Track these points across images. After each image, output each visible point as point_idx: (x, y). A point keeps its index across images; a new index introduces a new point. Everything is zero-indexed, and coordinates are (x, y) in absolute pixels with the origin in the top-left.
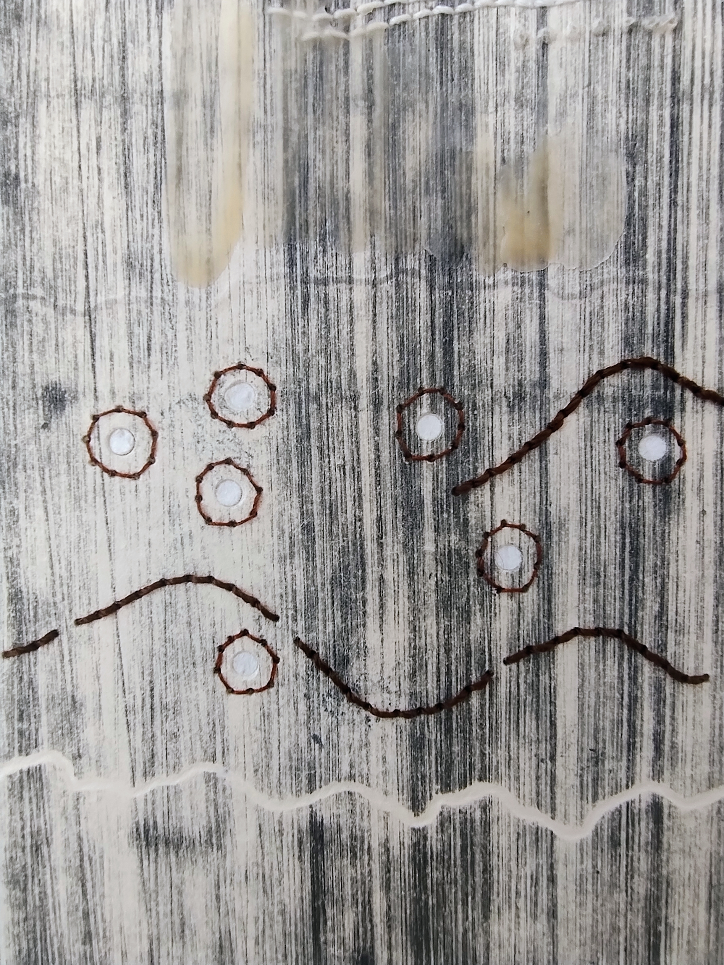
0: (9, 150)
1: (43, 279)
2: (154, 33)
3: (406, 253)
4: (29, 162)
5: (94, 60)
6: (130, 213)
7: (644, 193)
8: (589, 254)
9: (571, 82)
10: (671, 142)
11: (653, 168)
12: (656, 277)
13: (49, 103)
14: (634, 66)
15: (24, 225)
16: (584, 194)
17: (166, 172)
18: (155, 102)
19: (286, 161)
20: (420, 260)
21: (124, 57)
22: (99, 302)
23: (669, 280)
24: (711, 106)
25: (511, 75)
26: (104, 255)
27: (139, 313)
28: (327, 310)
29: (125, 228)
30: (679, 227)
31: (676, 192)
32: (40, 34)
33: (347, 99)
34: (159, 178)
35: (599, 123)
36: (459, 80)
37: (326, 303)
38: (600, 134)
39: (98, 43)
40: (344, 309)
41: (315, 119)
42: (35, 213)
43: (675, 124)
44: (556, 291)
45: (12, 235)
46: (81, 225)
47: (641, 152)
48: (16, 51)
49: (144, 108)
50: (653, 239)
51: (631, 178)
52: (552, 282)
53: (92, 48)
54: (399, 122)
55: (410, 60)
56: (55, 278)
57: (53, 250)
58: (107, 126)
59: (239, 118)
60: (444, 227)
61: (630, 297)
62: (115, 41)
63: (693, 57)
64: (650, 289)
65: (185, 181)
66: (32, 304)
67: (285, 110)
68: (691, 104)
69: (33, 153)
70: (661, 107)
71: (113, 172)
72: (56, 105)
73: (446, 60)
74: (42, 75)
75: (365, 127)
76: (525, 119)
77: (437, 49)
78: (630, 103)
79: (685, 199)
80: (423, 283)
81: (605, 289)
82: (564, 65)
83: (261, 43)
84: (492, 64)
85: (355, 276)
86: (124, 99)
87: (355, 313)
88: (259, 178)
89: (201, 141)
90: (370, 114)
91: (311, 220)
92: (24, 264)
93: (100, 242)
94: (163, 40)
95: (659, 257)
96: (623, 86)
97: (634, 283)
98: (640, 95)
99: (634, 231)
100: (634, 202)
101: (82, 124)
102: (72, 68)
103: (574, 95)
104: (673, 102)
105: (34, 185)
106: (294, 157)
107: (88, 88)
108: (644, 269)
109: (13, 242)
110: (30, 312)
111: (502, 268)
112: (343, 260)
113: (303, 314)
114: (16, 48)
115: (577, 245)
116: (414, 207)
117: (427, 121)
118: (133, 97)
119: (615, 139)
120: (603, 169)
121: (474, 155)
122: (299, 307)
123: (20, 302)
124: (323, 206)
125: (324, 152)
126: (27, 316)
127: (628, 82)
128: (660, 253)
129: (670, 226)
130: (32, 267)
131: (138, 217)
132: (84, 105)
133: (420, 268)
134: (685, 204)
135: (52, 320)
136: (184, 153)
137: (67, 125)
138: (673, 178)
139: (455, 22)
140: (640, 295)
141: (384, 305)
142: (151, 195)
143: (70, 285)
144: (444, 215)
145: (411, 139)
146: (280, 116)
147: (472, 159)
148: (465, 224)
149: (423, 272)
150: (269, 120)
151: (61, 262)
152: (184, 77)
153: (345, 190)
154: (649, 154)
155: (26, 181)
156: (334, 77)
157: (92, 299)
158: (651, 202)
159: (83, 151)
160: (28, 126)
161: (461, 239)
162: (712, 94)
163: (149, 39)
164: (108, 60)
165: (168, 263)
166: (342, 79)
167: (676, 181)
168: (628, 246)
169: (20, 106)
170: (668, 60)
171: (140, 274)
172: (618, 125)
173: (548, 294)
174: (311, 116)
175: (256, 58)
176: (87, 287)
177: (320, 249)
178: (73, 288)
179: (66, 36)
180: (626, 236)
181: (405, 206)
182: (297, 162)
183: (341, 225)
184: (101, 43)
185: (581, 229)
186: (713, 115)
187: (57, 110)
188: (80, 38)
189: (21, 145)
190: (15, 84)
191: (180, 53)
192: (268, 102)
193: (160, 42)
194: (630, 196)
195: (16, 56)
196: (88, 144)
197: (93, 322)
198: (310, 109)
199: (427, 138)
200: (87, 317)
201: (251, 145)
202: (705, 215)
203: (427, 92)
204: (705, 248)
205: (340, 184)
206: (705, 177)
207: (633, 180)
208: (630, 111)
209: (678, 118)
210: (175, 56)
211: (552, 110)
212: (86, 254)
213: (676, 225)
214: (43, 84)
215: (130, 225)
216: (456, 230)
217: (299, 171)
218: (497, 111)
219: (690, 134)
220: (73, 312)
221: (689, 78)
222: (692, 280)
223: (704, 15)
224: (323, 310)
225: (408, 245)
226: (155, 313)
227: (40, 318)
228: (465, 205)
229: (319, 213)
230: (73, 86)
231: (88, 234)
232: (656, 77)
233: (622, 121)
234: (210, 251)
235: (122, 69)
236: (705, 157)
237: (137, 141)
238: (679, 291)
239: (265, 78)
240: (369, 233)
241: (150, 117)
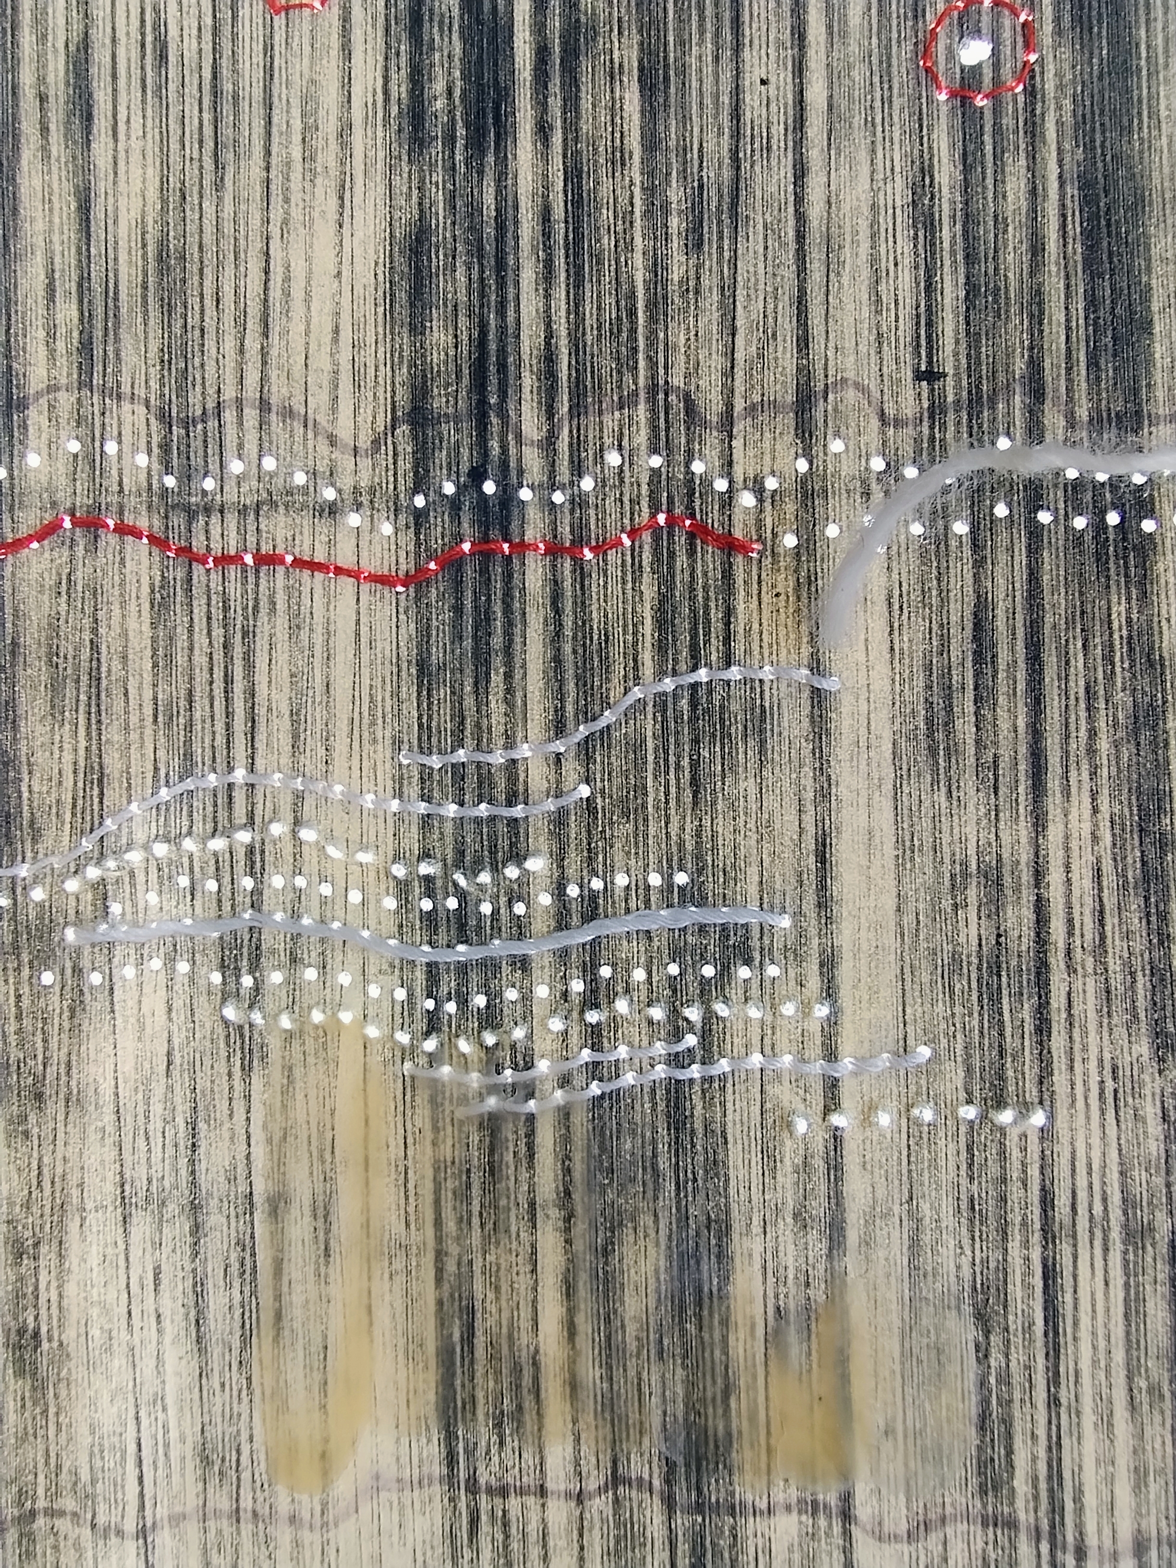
0: (24, 1296)
1: (75, 1484)
2: (239, 1107)
3: (629, 1453)
4: (54, 1311)
5: (149, 1150)
6: (204, 1381)
7: (1005, 1379)
8: (920, 1471)
9: (881, 1193)
10: (1046, 1301)
11: (1017, 1340)
12: (1032, 1520)
13: (83, 1219)
14: (980, 1176)
15: (46, 1404)
16: (907, 1373)
17: (258, 1318)
18: (240, 1210)
19: (440, 1303)
20: (650, 1463)
21: (194, 1145)
22: (158, 1516)
23: (1053, 1526)
24: (1106, 1250)
25: (786, 1177)
26: (167, 1445)
27: (219, 1532)
28: (507, 1536)
29: (197, 1403)
30: (1065, 1441)
31: (1057, 1384)
32: (71, 1117)
33: (532, 1205)
34: (248, 1326)
35: (927, 1261)
36: (705, 1181)
37: (506, 1524)
38: (930, 1278)
39: (156, 1124)
40: (533, 1537)
41: (483, 1238)
42: (62, 1385)
43: (1050, 1273)
44: (869, 1527)
45: (30, 1421)
46: (131, 1400)
47: (997, 1313)
48: (36, 1147)
49: (224, 1220)
50: (1023, 1455)
51: (983, 1354)
52: (863, 1510)
53: (146, 1133)
54: (613, 1243)
55: (628, 1146)
56: (94, 1482)
57: (90, 1440)
58: (170, 1250)
59: (368, 1236)
60: (687, 1413)
61: (991, 1547)
62: (180, 1121)
63: (1073, 1171)
64: (1023, 1537)
65: (287, 1333)
66: (58, 1522)
67: (438, 1223)
68: (1075, 1246)
69: (60, 1295)
70: (1026, 1244)
71: (179, 1317)
72: (94, 1222)
73: (685, 1149)
74: (74, 1179)
75: (560, 1250)
76: (810, 1247)
77: (669, 1129)
78: (977, 1234)
79: (1072, 1397)
80: (657, 1500)
81: (949, 1530)
82: (869, 1167)
83: (400, 1118)
84: (756, 1158)
85: (550, 1485)
86: (195, 1207)
87: (551, 1543)
88: (399, 1327)
89: (310, 1269)
90: (568, 1230)
91: (480, 1395)
92: (47, 1463)
93: (160, 1425)
94: (252, 1116)
95: (1035, 1487)
96: (964, 1206)
97: (996, 1525)
98: (992, 1222)
99: (992, 1440)
100: (990, 1392)
101: (132, 1248)
102: (118, 1165)
103: (886, 1216)
104: (1045, 1238)
105: (61, 1344)
106: (452, 1295)
107: (142, 1194)
108: (1012, 1504)
109: (31, 1431)
110: (56, 1535)
111: (782, 1483)
112: (529, 1458)
113: (471, 1541)
114: (36, 1142)
115: (900, 1456)
116: (640, 1379)
117: (657, 1244)
118: (208, 1204)
119: (954, 1288)
120: (938, 1336)
121: (732, 1301)
122: (464, 1529)
123: (41, 1522)
124: (498, 1373)
125: (497, 1289)
126: (51, 1540)
127: (972, 1200)
128: (1035, 1479)
129: (1049, 1437)
130: (59, 1467)
131: (217, 1386)
132: (135, 1220)
133: (651, 1476)
134: (1073, 1404)
135: (89, 1545)
136: (285, 1289)
137: (110, 1251)
138: (1051, 1359)
139: (697, 1088)
140: (1007, 1545)
141: (596, 1532)
142: (236, 1352)
143: (115, 1492)
144: (687, 1396)
145: (633, 1271)
146: (430, 1232)
147: (728, 1307)
148: (720, 1411)
149: (656, 1483)
150: (413, 1237)
151: (103, 1458)
152: (284, 1174)
153: (532, 1348)
154: (1011, 1318)
155: (50, 1340)
156: (511, 1171)
157: (148, 1512)
158: (1017, 1396)
159: (135, 1288)
160: (53, 1256)
161: (715, 1435)
162: (1106, 1232)
163: (231, 1116)
164: (170, 1151)
165: (262, 1457)
166: (524, 1175)
167: (1057, 1366)
168: (983, 1465)
169: (41, 1227)
170: (1034, 1171)
171: (221, 1473)
172: (958, 1267)
173: (856, 1531)
174: (476, 1232)
175: (392, 1143)
176: (142, 1495)
177: (495, 1438)
178: (120, 1496)
179: (109, 1118)
180: (979, 1448)
181: (626, 1377)
182: (457, 1303)
183: (526, 1405)
184: (160, 1125)
185: (905, 1429)
186: (1110, 1264)
187: (94, 1230)
188: (130, 1119)
189: (42, 1286)
190: (34, 1196)
191: (277, 1136)
192: (411, 1209)
193: (248, 1119)
194: (983, 1383)
195: (35, 1154)
196: (141, 1278)
197: (150, 1547)
198: (476, 1221)
199: (657, 1271)
200: (141, 1541)
201: (386, 1276)
202: (1107, 1423)
203: (656, 1198)
204: (1110, 1480)
205: (524, 1339)
206: (1103, 1364)
207: (986, 1356)
208: (977, 1246)
209: (1054, 1265)
210: (269, 1141)
211: (852, 1236)
212: (139, 1445)
213: (1059, 1437)
214: (75, 1192)
215: (205, 1400)
216: (706, 1420)
217: (461, 1318)
218: (765, 1233)
219: (1075, 1292)
220: (120, 1533)
221: (1068, 1203)
222: (1091, 1528)
223: (1087, 1105)
224: (500, 1537)
225: (632, 1438)
226: (243, 1533)
227: (70, 1542)
228: (719, 1381)
229: (491, 1384)
230: (118, 1192)
231: (142, 1414)
232: (1015, 1197)
233: (965, 1261)
234: (326, 1440)
235: (192, 1162)
236: (1101, 1332)
237: (214, 1269)
238: (1071, 1547)
239: (406, 1173)
240: (569, 1418)
241: (233, 1234)
